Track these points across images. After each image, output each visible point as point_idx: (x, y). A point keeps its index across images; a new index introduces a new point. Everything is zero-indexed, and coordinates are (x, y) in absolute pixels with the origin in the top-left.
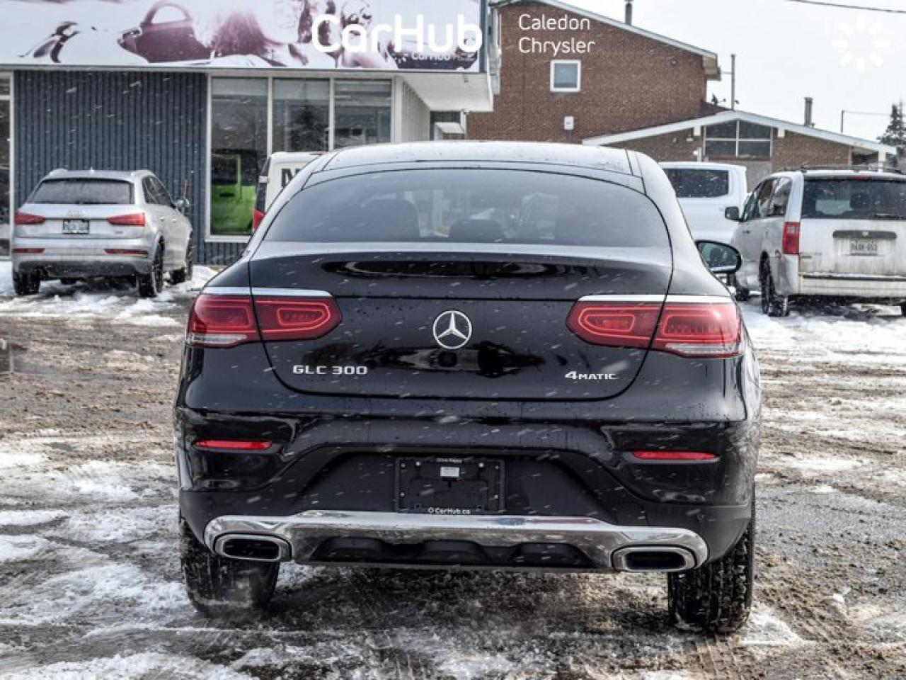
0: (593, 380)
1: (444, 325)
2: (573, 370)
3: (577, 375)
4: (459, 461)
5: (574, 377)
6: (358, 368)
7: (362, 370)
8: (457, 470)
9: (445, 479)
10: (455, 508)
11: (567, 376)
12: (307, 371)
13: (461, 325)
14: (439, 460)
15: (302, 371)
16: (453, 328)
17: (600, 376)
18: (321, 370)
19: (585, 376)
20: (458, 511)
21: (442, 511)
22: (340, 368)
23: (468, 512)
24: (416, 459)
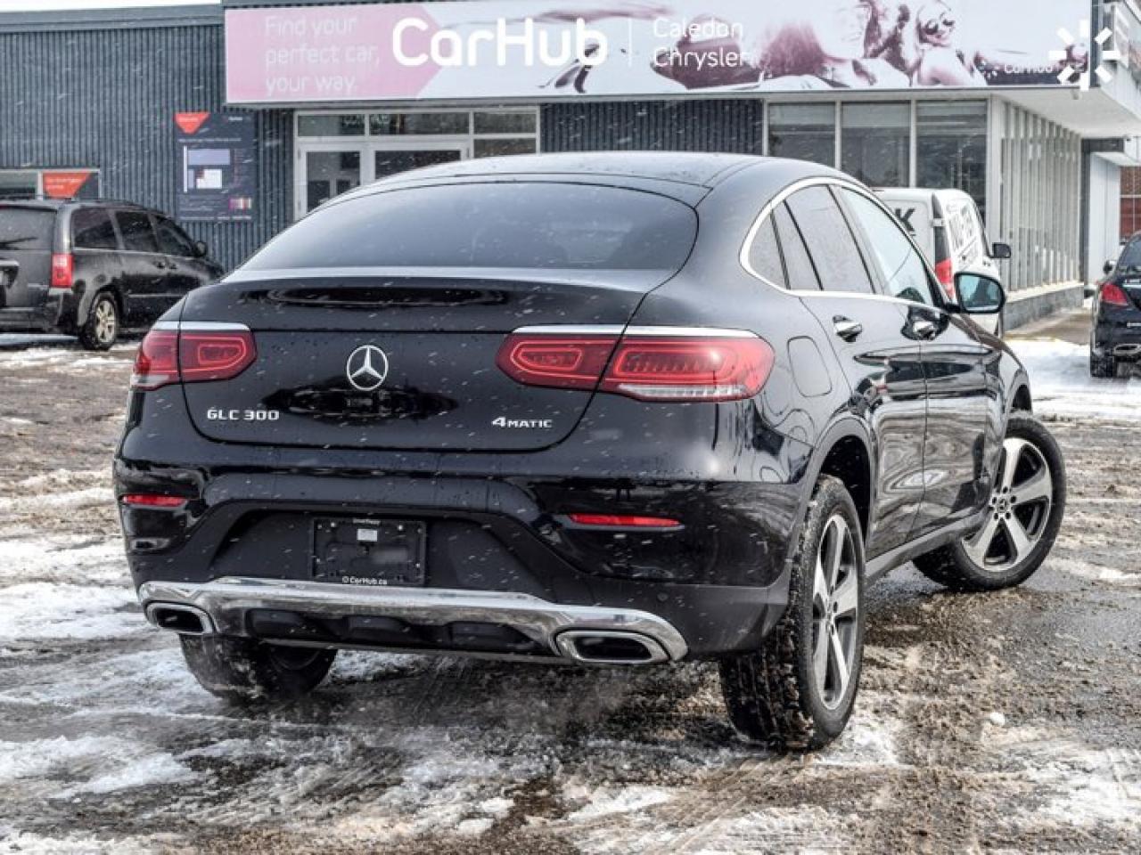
0: (524, 427)
1: (358, 363)
2: (502, 416)
3: (506, 421)
4: (377, 522)
5: (503, 424)
6: (270, 413)
7: (273, 415)
8: (375, 532)
9: (363, 543)
10: (370, 578)
11: (494, 423)
12: (220, 417)
13: (377, 363)
14: (356, 521)
15: (215, 416)
16: (367, 366)
17: (533, 423)
18: (234, 415)
19: (516, 423)
20: (374, 581)
21: (357, 581)
22: (252, 413)
23: (385, 582)
24: (330, 519)
